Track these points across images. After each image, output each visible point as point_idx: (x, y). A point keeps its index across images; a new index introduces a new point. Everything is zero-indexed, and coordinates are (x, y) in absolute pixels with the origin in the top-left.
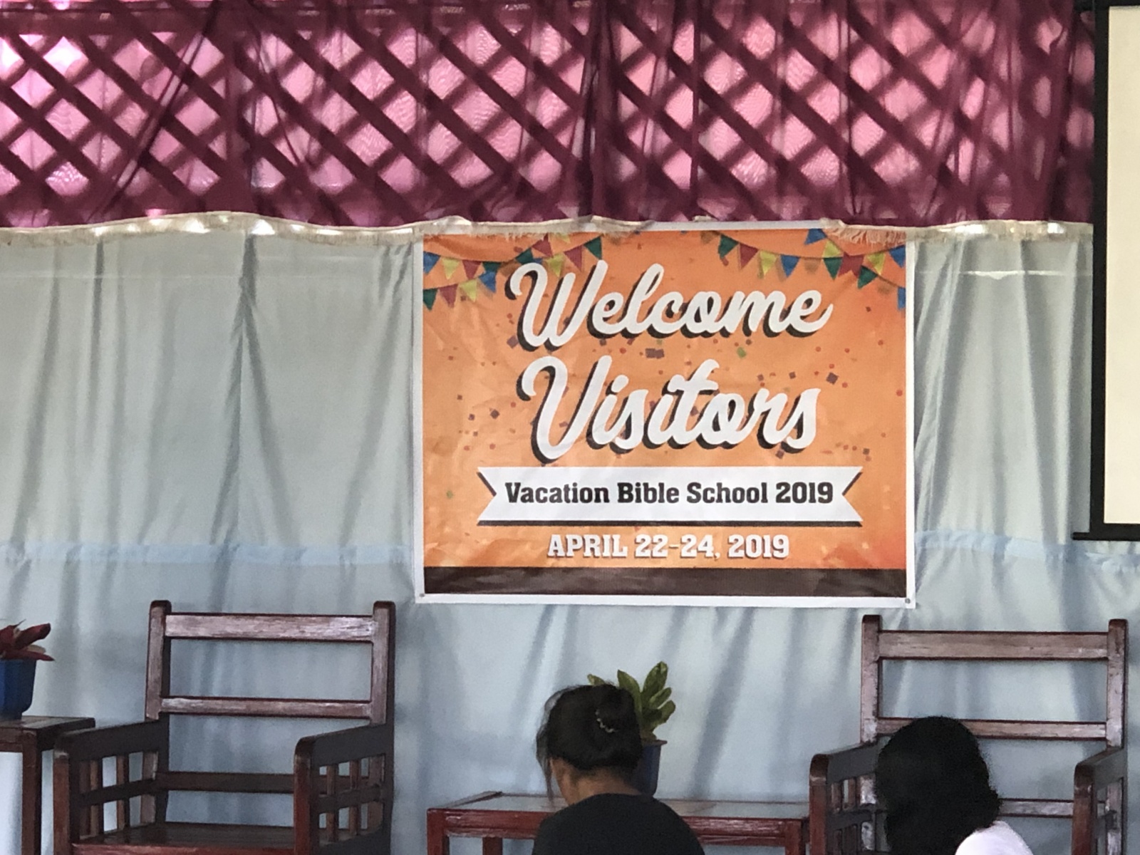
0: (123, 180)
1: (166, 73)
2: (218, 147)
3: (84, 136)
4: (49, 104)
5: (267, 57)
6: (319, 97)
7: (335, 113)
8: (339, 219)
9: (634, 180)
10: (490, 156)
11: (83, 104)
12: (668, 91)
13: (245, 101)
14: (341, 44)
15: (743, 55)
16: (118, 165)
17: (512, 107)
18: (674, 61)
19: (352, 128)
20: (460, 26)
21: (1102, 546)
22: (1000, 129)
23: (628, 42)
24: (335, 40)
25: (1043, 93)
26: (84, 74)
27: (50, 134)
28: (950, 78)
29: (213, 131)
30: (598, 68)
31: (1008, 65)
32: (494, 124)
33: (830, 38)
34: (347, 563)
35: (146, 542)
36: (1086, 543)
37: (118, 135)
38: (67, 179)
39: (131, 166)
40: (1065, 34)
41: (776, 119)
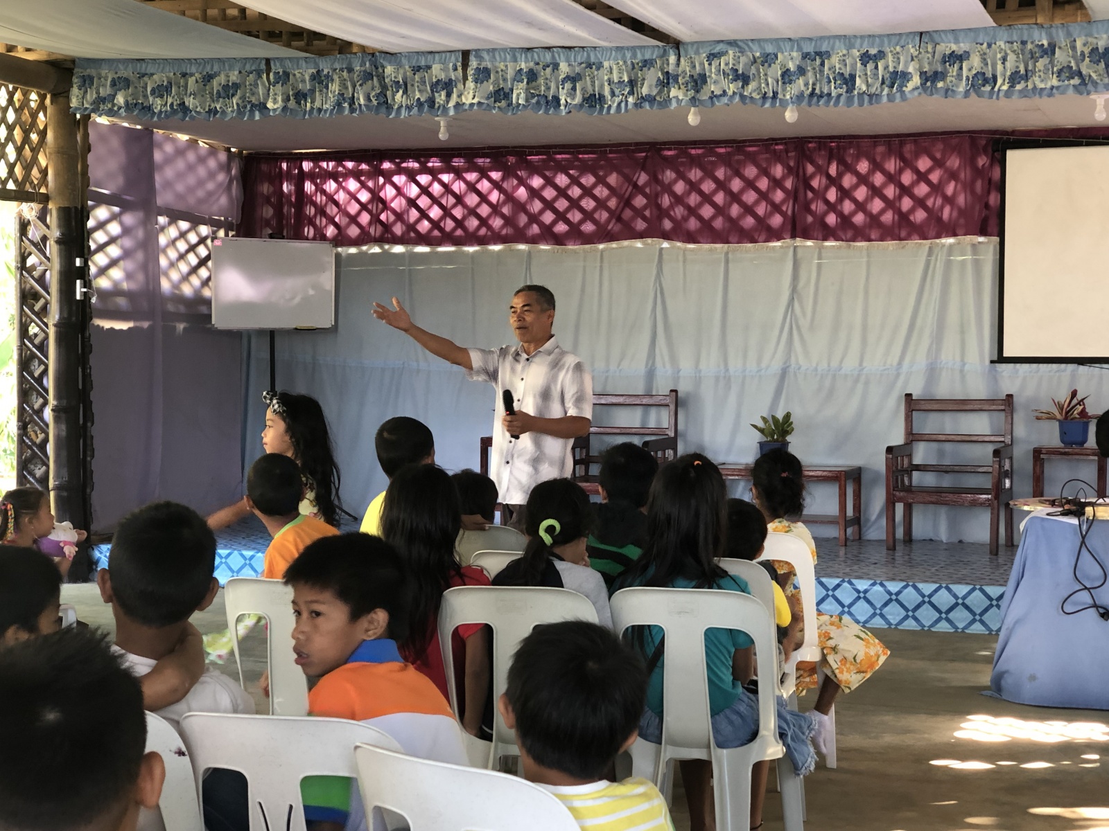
0: (610, 227)
1: (627, 184)
2: (647, 213)
3: (595, 210)
4: (581, 197)
5: (667, 177)
6: (688, 193)
7: (693, 199)
8: (695, 241)
9: (813, 223)
10: (755, 216)
11: (595, 198)
12: (827, 188)
13: (657, 195)
14: (696, 172)
15: (857, 174)
16: (608, 221)
17: (763, 196)
18: (828, 176)
19: (700, 205)
20: (742, 164)
21: (1004, 366)
22: (961, 200)
23: (810, 169)
24: (693, 171)
25: (979, 185)
26: (594, 186)
27: (582, 210)
28: (940, 181)
29: (645, 207)
30: (798, 180)
31: (965, 175)
32: (757, 202)
33: (891, 165)
34: (698, 375)
35: (620, 368)
36: (997, 364)
37: (608, 209)
38: (588, 227)
39: (614, 221)
40: (988, 161)
41: (869, 199)
